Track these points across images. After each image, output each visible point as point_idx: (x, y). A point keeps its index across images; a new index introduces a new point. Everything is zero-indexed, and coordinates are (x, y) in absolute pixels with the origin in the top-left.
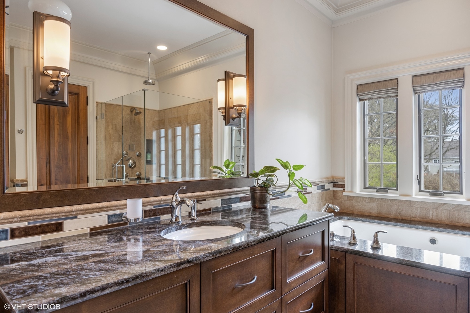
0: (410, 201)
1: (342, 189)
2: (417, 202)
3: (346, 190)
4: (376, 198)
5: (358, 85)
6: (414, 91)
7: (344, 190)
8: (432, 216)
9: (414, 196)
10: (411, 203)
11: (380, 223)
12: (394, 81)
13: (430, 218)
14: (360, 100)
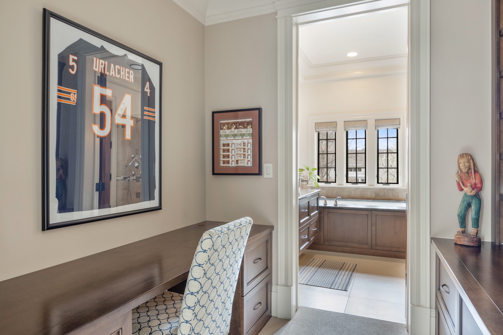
0: (343, 188)
1: (306, 183)
2: (346, 188)
3: (309, 183)
4: (325, 187)
5: (315, 123)
6: (345, 129)
7: (308, 183)
8: (353, 195)
9: (344, 185)
10: (343, 189)
11: (331, 200)
12: (335, 123)
13: (352, 196)
14: (316, 132)
